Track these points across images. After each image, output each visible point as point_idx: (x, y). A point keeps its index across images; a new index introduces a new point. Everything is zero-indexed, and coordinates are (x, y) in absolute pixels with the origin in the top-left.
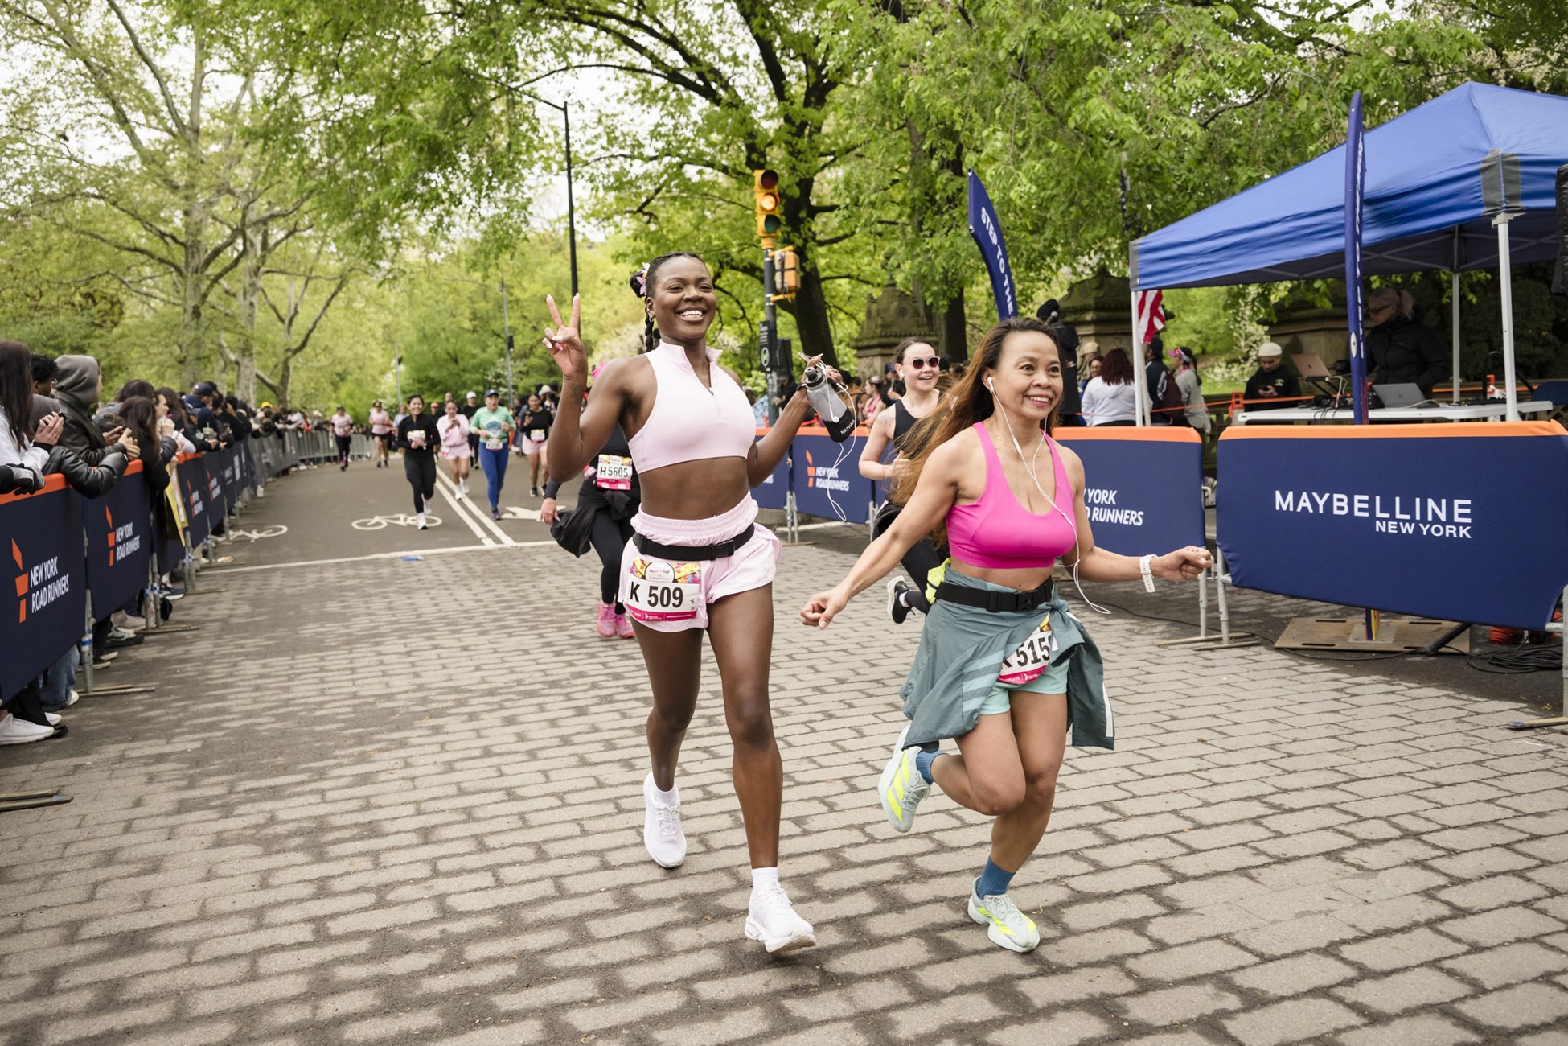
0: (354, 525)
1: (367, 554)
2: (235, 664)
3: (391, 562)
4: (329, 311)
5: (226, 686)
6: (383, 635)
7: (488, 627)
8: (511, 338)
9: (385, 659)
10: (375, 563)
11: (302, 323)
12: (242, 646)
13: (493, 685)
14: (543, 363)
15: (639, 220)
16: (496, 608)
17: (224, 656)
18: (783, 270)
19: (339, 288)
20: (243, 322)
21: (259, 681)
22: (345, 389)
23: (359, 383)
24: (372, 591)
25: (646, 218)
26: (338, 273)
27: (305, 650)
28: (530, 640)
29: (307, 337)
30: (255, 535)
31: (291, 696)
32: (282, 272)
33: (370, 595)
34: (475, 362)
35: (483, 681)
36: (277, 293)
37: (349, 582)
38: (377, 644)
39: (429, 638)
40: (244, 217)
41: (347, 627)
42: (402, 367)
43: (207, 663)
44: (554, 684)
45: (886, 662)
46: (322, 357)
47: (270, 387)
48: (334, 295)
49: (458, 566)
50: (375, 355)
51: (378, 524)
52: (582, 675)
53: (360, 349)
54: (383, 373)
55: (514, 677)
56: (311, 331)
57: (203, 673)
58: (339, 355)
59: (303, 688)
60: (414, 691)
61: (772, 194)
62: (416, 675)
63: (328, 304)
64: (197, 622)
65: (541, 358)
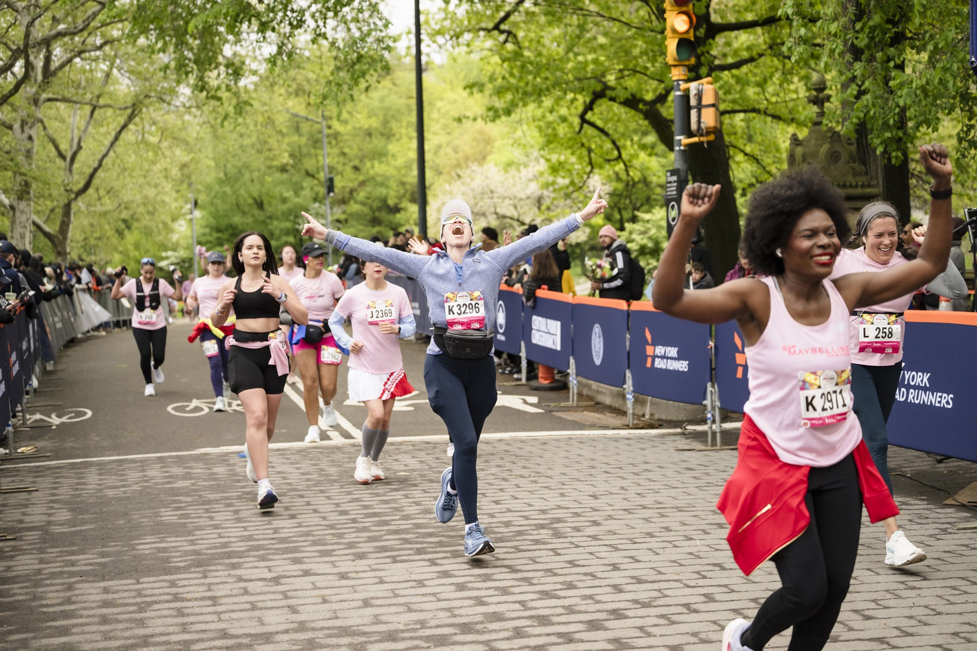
0: (169, 409)
1: (194, 449)
2: (70, 587)
3: (223, 459)
4: (120, 147)
5: (66, 615)
6: (238, 554)
7: (365, 547)
8: (331, 180)
9: (251, 586)
10: (204, 459)
11: (85, 161)
12: (73, 564)
13: (392, 627)
14: (366, 210)
15: (495, 39)
16: (368, 522)
17: (53, 575)
18: (700, 107)
19: (131, 118)
20: (20, 158)
21: (104, 611)
22: (131, 237)
23: (148, 233)
24: (212, 496)
25: (502, 37)
26: (129, 101)
27: (150, 571)
28: (420, 569)
29: (92, 176)
30: (55, 420)
31: (148, 631)
32: (64, 100)
33: (210, 502)
34: (285, 207)
35: (377, 621)
36: (57, 124)
37: (180, 484)
38: (234, 566)
39: (296, 561)
40: (27, 35)
41: (193, 543)
42: (198, 214)
43: (37, 584)
44: (466, 628)
45: (881, 613)
46: (106, 200)
47: (47, 235)
48: (124, 127)
49: (306, 466)
50: (167, 199)
51: (198, 409)
52: (497, 617)
53: (151, 192)
54: (174, 220)
55: (414, 616)
56: (96, 170)
57: (35, 598)
58: (126, 199)
59: (160, 621)
60: (296, 631)
61: (686, 13)
62: (293, 610)
63: (116, 138)
64: (13, 530)
65: (363, 204)
